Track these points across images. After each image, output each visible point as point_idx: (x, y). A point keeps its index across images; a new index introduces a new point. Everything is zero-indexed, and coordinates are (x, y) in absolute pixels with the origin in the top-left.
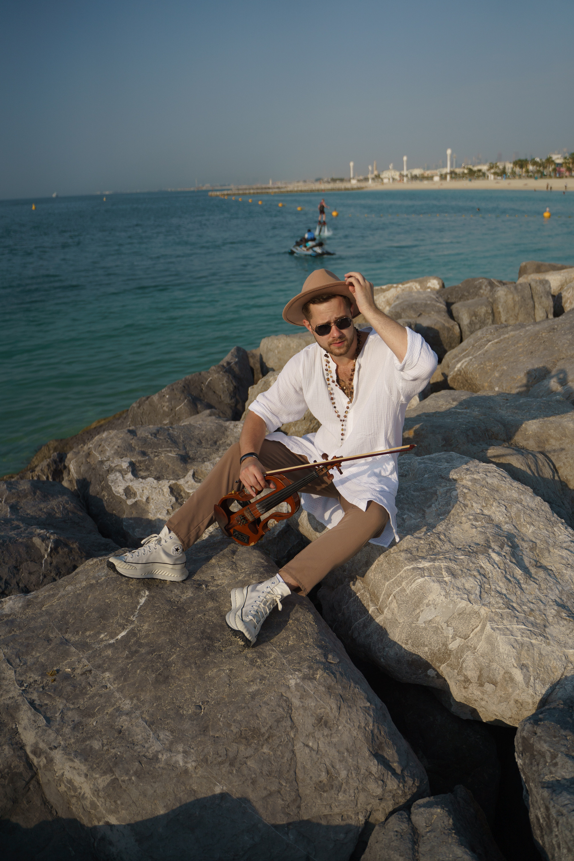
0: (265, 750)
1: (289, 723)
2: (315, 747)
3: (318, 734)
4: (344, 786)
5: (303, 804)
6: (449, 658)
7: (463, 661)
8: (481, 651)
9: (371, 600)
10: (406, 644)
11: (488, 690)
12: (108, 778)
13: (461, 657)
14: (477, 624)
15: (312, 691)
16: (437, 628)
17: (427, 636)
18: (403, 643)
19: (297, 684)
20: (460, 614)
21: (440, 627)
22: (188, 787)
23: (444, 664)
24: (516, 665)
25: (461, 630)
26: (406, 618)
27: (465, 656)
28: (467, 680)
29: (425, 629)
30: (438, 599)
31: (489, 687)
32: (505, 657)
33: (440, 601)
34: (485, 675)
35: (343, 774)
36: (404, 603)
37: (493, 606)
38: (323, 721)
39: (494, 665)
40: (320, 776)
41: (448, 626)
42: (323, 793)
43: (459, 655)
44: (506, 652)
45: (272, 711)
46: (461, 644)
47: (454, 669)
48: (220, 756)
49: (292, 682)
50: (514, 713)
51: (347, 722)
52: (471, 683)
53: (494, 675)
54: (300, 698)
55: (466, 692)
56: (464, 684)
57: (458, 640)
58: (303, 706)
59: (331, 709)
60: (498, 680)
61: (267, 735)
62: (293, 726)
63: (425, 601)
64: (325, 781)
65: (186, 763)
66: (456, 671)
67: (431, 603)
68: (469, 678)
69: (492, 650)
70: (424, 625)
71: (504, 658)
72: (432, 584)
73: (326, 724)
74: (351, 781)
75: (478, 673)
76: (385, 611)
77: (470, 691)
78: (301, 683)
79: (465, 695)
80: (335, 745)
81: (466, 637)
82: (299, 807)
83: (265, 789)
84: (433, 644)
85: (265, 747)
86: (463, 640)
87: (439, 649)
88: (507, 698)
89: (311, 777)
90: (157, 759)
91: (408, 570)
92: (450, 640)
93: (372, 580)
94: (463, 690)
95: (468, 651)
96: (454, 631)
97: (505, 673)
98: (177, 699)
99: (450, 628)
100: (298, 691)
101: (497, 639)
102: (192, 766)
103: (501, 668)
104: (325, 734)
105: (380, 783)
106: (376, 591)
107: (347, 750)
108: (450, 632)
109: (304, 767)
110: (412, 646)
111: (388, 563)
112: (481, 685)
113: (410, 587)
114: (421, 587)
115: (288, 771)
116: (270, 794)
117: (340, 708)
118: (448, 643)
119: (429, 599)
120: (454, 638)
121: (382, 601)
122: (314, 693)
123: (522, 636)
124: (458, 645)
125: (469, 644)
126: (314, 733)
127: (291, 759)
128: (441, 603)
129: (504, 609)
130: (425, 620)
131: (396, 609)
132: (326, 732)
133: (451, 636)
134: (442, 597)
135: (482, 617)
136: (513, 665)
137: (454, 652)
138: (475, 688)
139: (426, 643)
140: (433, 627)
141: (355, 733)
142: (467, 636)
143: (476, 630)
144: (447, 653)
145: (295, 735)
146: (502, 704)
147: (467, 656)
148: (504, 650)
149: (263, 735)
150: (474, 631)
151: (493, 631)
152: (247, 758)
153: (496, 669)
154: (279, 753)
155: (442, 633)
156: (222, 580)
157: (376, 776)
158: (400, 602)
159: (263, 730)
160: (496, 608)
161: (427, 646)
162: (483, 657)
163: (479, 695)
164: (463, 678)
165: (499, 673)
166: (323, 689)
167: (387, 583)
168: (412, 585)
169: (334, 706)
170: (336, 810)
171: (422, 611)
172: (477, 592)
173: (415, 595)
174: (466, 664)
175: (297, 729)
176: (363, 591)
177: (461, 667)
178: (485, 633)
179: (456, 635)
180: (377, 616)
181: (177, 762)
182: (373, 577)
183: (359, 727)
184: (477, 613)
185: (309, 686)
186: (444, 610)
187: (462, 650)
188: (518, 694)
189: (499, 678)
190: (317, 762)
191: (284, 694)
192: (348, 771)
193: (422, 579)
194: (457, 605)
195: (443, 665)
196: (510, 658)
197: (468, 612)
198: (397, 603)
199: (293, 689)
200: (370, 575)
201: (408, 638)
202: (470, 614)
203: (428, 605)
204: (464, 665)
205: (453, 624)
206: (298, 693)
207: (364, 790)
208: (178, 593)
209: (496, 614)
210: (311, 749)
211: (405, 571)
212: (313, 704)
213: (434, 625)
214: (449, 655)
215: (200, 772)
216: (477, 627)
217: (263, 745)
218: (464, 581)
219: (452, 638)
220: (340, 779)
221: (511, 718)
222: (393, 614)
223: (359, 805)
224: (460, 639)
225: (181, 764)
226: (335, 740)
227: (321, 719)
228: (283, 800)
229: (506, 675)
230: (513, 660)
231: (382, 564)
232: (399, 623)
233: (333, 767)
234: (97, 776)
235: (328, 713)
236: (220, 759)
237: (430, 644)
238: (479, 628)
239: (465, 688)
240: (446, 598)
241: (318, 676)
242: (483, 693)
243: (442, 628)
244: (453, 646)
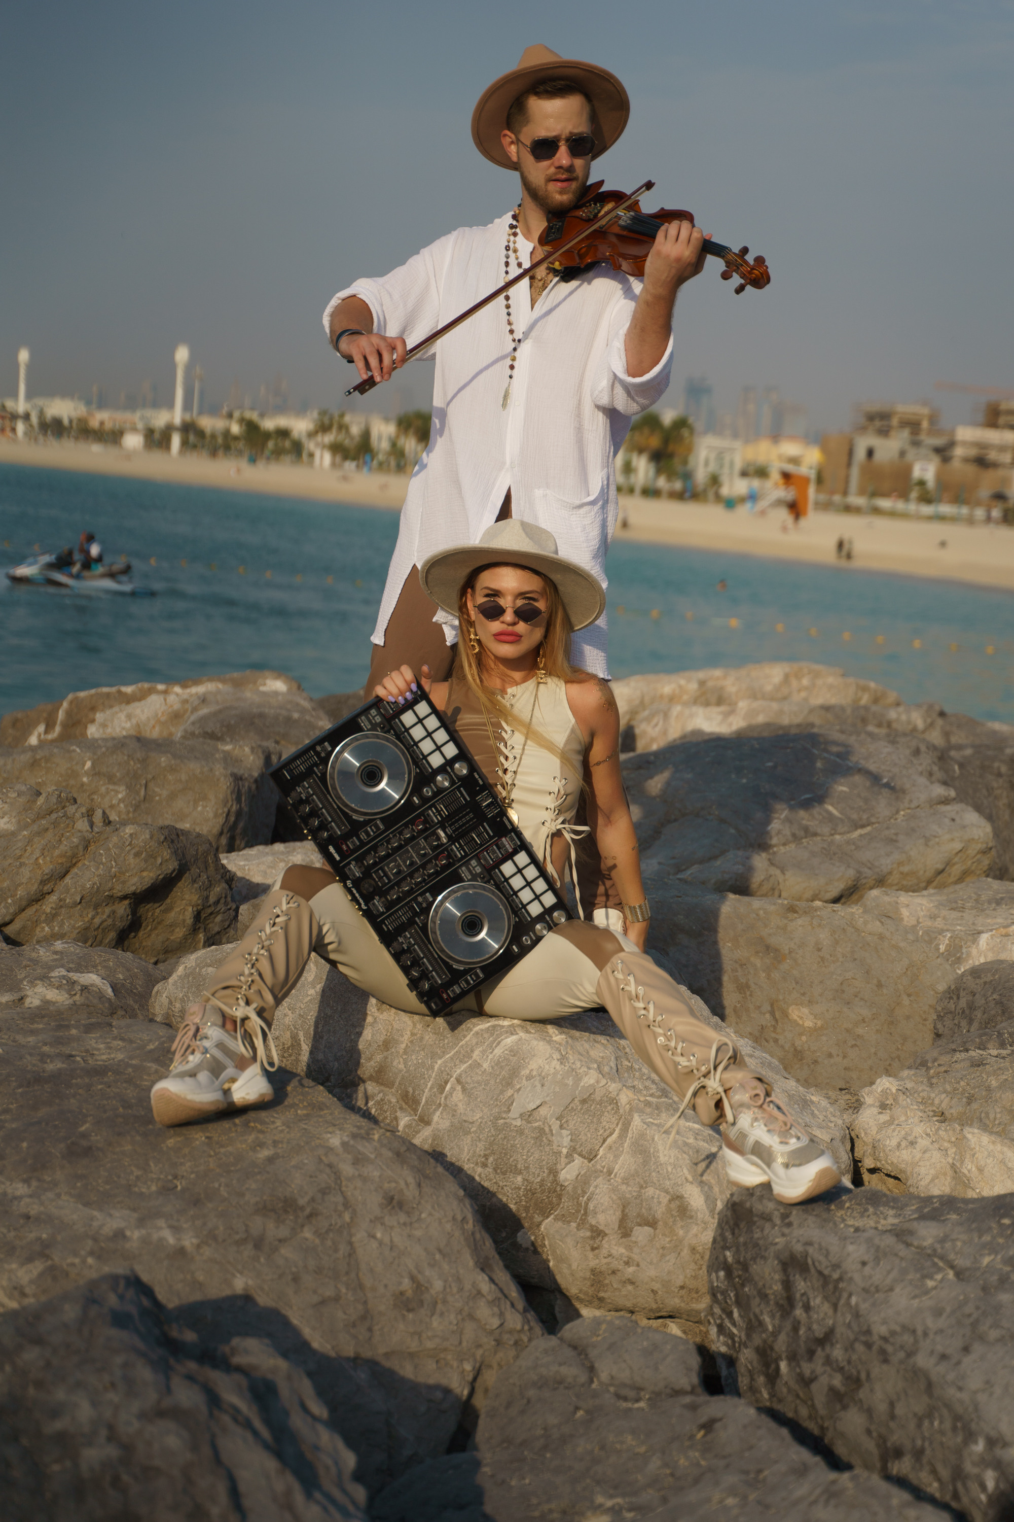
0: (307, 1233)
1: (340, 1199)
2: (387, 1240)
3: (390, 1220)
4: (440, 1306)
5: (376, 1328)
6: (558, 1204)
7: (589, 1200)
8: (622, 1174)
9: (401, 1108)
10: (484, 1165)
11: (640, 1238)
12: (38, 1267)
13: (584, 1192)
14: (612, 1126)
15: (371, 1153)
16: (541, 1131)
17: (523, 1149)
18: (477, 1164)
19: (344, 1144)
20: (584, 1101)
21: (547, 1129)
22: (189, 1277)
23: (548, 1217)
24: (690, 1178)
25: (584, 1138)
26: (486, 1110)
27: (592, 1189)
28: (598, 1233)
29: (520, 1132)
30: (547, 1067)
31: (641, 1234)
32: (670, 1169)
33: (552, 1071)
34: (632, 1212)
35: (438, 1285)
36: (481, 1085)
37: (640, 1091)
38: (395, 1202)
39: (650, 1191)
40: (400, 1283)
41: (561, 1127)
42: (406, 1313)
43: (579, 1192)
44: (672, 1160)
45: (311, 1177)
46: (582, 1173)
47: (569, 1222)
48: (237, 1233)
49: (335, 1141)
50: (689, 1276)
51: (433, 1207)
52: (606, 1235)
53: (650, 1209)
54: (353, 1164)
55: (597, 1256)
56: (591, 1242)
57: (578, 1161)
58: (360, 1175)
59: (407, 1184)
60: (659, 1215)
61: (308, 1211)
62: (346, 1205)
63: (524, 1072)
64: (409, 1293)
65: (179, 1240)
66: (574, 1225)
67: (534, 1073)
68: (601, 1228)
69: (645, 1163)
70: (518, 1123)
71: (667, 1172)
72: (535, 1043)
73: (401, 1205)
74: (450, 1299)
75: (619, 1214)
76: (436, 1118)
77: (604, 1252)
78: (352, 1142)
79: (593, 1263)
80: (419, 1240)
81: (591, 1157)
82: (370, 1330)
83: (315, 1292)
84: (532, 1170)
85: (306, 1229)
86: (586, 1161)
87: (543, 1180)
88: (676, 1246)
89: (386, 1286)
90: (124, 1237)
91: (482, 1030)
92: (563, 1160)
93: (401, 1071)
94: (590, 1255)
95: (597, 1177)
96: (571, 1140)
97: (670, 1201)
98: (119, 1177)
99: (565, 1132)
100: (349, 1153)
101: (653, 1139)
102: (192, 1244)
103: (663, 1194)
104: (402, 1221)
105: (496, 1309)
106: (410, 1090)
107: (440, 1251)
108: (564, 1141)
109: (372, 1270)
110: (495, 1170)
111: (435, 1033)
112: (625, 1232)
113: (491, 1056)
114: (513, 1052)
115: (347, 1273)
116: (323, 1302)
117: (419, 1185)
118: (559, 1167)
119: (530, 1067)
120: (570, 1156)
121: (427, 1101)
122: (376, 1157)
123: (696, 1139)
124: (575, 1174)
125: (599, 1167)
126: (382, 1218)
127: (350, 1255)
128: (554, 1074)
129: (659, 1097)
130: (522, 1111)
131: (460, 1105)
132: (403, 1218)
133: (565, 1151)
134: (555, 1063)
135: (621, 1111)
136: (686, 1179)
137: (570, 1188)
138: (613, 1242)
139: (519, 1166)
140: (535, 1128)
141: (448, 1227)
142: (594, 1154)
143: (609, 1140)
144: (555, 1191)
145: (352, 1218)
146: (667, 1258)
147: (596, 1187)
148: (666, 1158)
149: (302, 1208)
150: (607, 1143)
151: (645, 1126)
152: (280, 1241)
153: (653, 1197)
154: (329, 1243)
155: (550, 1143)
156: (109, 1054)
157: (490, 1298)
158: (472, 1085)
159: (302, 1202)
160: (645, 1096)
161: (520, 1173)
162: (627, 1184)
163: (621, 1255)
164: (588, 1234)
165: (660, 1203)
166: (390, 1154)
167: (439, 1062)
168: (496, 1051)
169: (410, 1180)
170: (429, 1345)
171: (519, 1089)
172: (613, 1064)
173: (501, 1067)
174: (595, 1202)
175: (354, 1211)
176: (381, 1095)
177: (586, 1209)
178: (630, 1135)
179: (575, 1149)
180: (418, 1132)
181: (161, 1240)
182: (401, 1066)
183: (454, 1219)
184: (614, 1102)
185: (366, 1149)
186: (557, 1089)
187: (583, 1181)
188: (696, 1235)
189: (660, 1211)
190: (392, 1263)
191: (324, 1158)
192: (446, 1281)
193: (514, 1037)
194: (580, 1079)
195: (547, 1221)
196: (679, 1169)
197: (598, 1099)
198: (464, 1090)
199: (340, 1150)
200: (395, 1064)
201: (488, 1152)
202: (600, 1103)
203: (529, 1078)
204: (591, 1206)
205: (571, 1124)
206: (350, 1156)
207: (471, 1317)
208: (34, 1062)
209: (648, 1104)
210: (381, 1243)
211: (477, 1033)
212: (376, 1174)
213: (537, 1124)
214: (560, 1197)
215: (207, 1252)
216: (611, 1134)
217: (303, 1226)
218: (587, 1046)
219: (566, 1157)
220: (433, 1292)
221: (682, 1287)
222: (453, 1115)
223: (464, 1344)
224: (582, 1159)
225: (171, 1240)
226: (418, 1233)
227: (392, 1198)
228: (345, 1313)
229: (673, 1206)
230: (685, 1171)
231: (422, 1038)
232: (473, 1123)
233: (419, 1272)
234: (14, 1266)
235: (402, 1190)
236: (237, 1237)
237: (527, 1168)
238: (615, 1136)
239: (593, 1249)
240: (561, 1063)
241: (376, 1137)
242: (629, 1248)
243: (551, 1131)
244: (568, 1174)
